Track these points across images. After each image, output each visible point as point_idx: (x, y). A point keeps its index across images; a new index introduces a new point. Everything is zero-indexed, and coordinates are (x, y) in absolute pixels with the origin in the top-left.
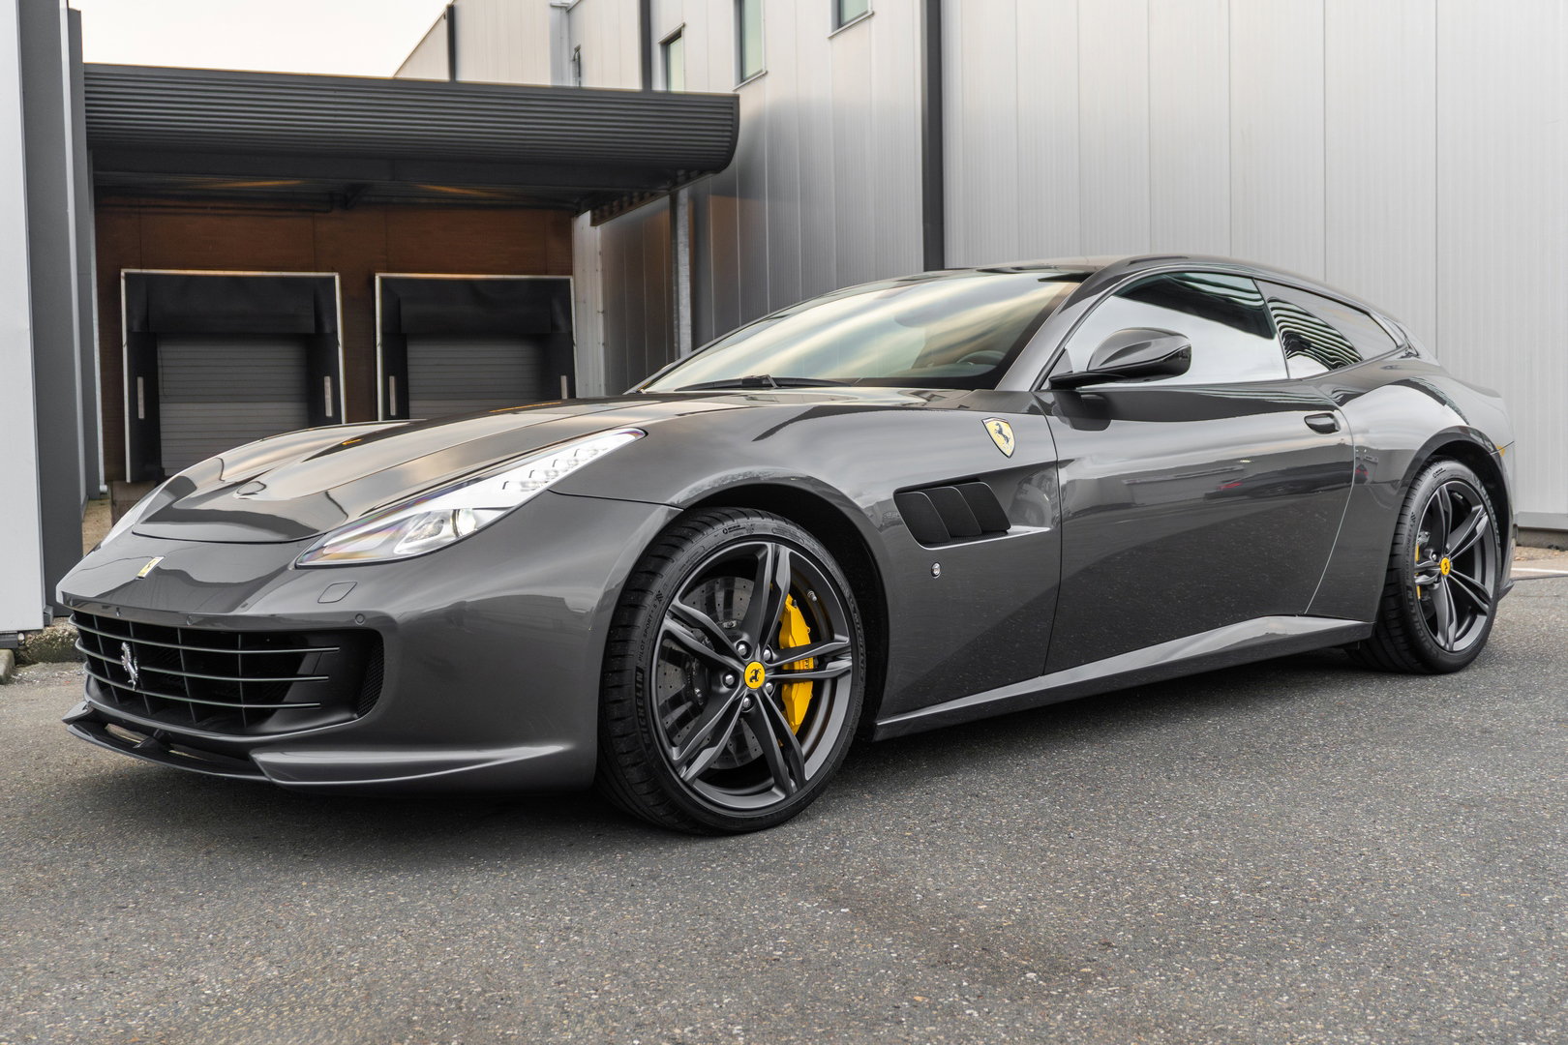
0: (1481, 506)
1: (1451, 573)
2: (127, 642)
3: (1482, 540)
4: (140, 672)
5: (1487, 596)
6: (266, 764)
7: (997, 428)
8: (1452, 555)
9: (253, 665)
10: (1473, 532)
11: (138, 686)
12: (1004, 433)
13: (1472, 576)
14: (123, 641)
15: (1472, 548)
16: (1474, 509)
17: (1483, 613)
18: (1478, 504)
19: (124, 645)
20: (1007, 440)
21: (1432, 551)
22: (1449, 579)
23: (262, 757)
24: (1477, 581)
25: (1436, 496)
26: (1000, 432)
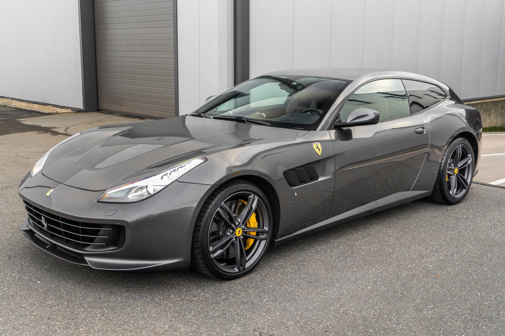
0: (470, 155)
1: (458, 173)
2: (44, 216)
3: (469, 166)
4: (48, 226)
5: (467, 183)
6: (89, 261)
7: (316, 146)
8: (459, 168)
9: (84, 231)
10: (467, 163)
11: (47, 229)
12: (319, 148)
13: (464, 177)
14: (42, 215)
15: (465, 168)
16: (468, 155)
17: (465, 188)
18: (470, 154)
19: (42, 217)
20: (319, 150)
21: (453, 165)
22: (456, 175)
23: (87, 259)
24: (465, 177)
25: (457, 147)
26: (317, 147)
